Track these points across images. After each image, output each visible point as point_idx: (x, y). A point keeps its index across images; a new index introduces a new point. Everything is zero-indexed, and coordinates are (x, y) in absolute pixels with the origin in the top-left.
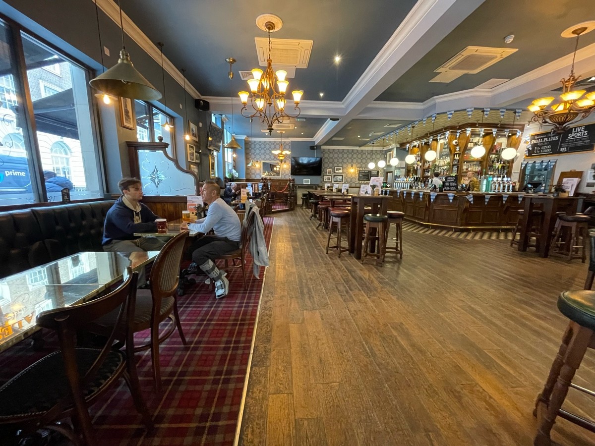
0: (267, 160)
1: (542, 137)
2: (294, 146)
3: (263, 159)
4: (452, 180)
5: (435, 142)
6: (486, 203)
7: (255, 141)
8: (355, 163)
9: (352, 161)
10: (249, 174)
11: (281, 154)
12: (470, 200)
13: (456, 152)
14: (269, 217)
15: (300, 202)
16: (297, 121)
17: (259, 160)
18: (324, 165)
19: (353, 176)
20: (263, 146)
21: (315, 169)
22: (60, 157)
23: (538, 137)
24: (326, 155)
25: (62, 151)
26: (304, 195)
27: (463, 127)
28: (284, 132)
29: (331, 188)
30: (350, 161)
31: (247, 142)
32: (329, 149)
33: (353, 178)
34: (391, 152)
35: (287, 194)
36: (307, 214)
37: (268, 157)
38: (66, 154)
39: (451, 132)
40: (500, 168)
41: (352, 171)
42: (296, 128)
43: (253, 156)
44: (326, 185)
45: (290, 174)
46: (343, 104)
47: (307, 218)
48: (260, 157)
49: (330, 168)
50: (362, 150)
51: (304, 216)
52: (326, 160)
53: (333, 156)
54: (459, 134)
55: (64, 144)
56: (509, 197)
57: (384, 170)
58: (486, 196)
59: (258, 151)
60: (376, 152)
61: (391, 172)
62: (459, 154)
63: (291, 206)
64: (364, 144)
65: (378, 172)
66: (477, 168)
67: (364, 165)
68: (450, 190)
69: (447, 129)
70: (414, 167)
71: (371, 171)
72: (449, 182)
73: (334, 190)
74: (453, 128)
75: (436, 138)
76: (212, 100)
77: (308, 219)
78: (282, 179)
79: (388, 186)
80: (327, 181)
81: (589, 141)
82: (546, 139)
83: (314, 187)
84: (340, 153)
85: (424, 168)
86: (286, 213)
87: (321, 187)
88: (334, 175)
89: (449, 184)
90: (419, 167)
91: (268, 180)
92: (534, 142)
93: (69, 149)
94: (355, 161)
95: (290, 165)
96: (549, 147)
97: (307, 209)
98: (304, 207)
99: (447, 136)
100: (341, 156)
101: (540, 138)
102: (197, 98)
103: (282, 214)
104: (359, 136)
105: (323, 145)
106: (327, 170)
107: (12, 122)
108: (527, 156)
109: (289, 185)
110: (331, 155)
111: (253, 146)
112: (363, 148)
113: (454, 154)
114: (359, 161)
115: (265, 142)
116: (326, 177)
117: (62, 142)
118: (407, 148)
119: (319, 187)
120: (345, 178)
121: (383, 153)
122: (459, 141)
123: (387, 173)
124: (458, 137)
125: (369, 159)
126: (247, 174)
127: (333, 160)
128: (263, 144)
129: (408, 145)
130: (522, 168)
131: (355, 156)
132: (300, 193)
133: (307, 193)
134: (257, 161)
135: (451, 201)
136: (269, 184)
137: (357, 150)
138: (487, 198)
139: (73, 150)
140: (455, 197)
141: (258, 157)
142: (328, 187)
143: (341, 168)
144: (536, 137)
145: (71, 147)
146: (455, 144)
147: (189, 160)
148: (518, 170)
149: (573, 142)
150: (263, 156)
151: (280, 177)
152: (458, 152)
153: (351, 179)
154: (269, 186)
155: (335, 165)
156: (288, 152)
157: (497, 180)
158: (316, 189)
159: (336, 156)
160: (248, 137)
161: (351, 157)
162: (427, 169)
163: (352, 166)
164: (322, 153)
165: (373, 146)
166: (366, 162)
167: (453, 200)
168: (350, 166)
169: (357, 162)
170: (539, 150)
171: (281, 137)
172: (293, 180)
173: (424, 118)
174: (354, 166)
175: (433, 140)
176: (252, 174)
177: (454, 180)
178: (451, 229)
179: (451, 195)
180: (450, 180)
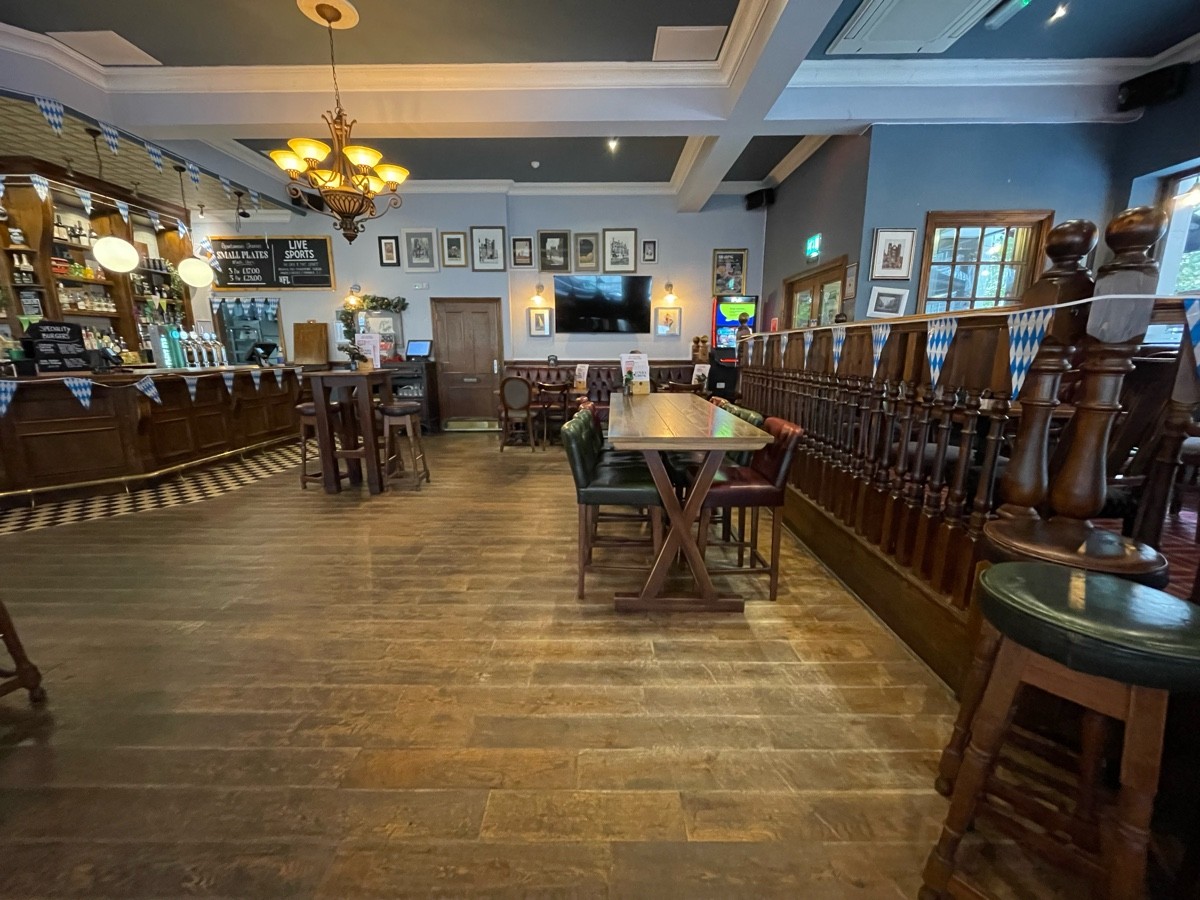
1: (235, 247)
4: (59, 336)
6: (193, 398)
12: (150, 393)
13: (12, 247)
23: (229, 247)
40: (164, 308)
56: (235, 376)
58: (189, 380)
62: (30, 255)
66: (104, 304)
68: (63, 368)
72: (54, 342)
81: (320, 269)
82: (245, 254)
89: (56, 349)
92: (221, 255)
96: (256, 271)
101: (235, 250)
108: (217, 286)
113: (9, 254)
130: (215, 312)
135: (86, 403)
138: (192, 385)
140: (94, 388)
144: (224, 246)
148: (207, 317)
149: (296, 267)
152: (23, 247)
157: (189, 339)
167: (92, 398)
170: (238, 275)
177: (70, 334)
178: (119, 488)
179: (77, 382)
180: (52, 336)
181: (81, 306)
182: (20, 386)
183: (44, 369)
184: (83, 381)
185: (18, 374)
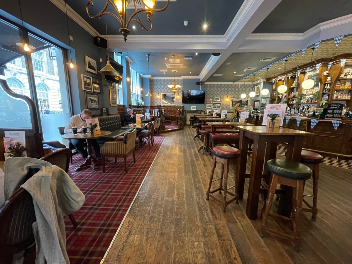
0: (165, 92)
2: (185, 83)
3: (163, 92)
4: (335, 108)
5: (302, 75)
7: (157, 80)
8: (230, 94)
9: (228, 93)
10: (153, 102)
11: (174, 87)
13: (326, 82)
14: (162, 136)
15: (188, 123)
16: (185, 59)
17: (160, 93)
18: (207, 96)
19: (228, 104)
20: (163, 83)
21: (200, 99)
22: (43, 93)
24: (208, 89)
25: (44, 89)
26: (192, 118)
27: (336, 58)
28: (177, 71)
29: (212, 113)
30: (226, 93)
31: (151, 80)
32: (210, 85)
33: (228, 105)
34: (259, 86)
35: (178, 117)
36: (193, 133)
37: (166, 90)
38: (47, 91)
39: (323, 64)
41: (228, 100)
42: (185, 67)
43: (156, 90)
44: (208, 111)
45: (182, 103)
46: (224, 38)
47: (191, 137)
48: (161, 91)
49: (211, 98)
50: (235, 85)
51: (190, 135)
52: (208, 92)
53: (214, 89)
54: (331, 65)
55: (45, 84)
57: (252, 100)
59: (159, 87)
60: (246, 86)
61: (259, 101)
62: (331, 84)
63: (180, 126)
64: (237, 80)
65: (247, 101)
66: (347, 96)
67: (236, 96)
68: (333, 117)
69: (318, 61)
70: (279, 97)
71: (242, 100)
72: (333, 109)
73: (214, 115)
74: (324, 61)
75: (304, 71)
76: (110, 38)
77: (193, 139)
78: (176, 106)
79: (259, 111)
80: (208, 107)
83: (199, 112)
84: (219, 87)
85: (289, 97)
86: (176, 132)
87: (204, 112)
88: (214, 104)
89: (333, 111)
90: (284, 96)
91: (162, 107)
93: (48, 88)
94: (230, 93)
95: (182, 96)
97: (193, 129)
98: (191, 127)
99: (318, 68)
100: (219, 89)
102: (95, 36)
103: (174, 133)
104: (235, 73)
105: (206, 81)
106: (209, 100)
107: (11, 71)
109: (180, 110)
110: (212, 89)
111: (156, 83)
112: (236, 83)
113: (325, 84)
114: (233, 93)
115: (164, 80)
116: (208, 105)
117: (43, 83)
118: (273, 81)
119: (202, 112)
120: (222, 105)
121: (252, 86)
122: (330, 72)
123: (255, 101)
124: (329, 68)
125: (241, 91)
126: (151, 102)
127: (213, 92)
128: (163, 81)
129: (274, 80)
131: (230, 89)
132: (189, 116)
133: (194, 116)
134: (159, 94)
135: (336, 128)
136: (163, 110)
137: (232, 85)
139: (50, 88)
140: (340, 124)
141: (159, 90)
142: (209, 112)
143: (219, 98)
145: (49, 86)
146: (326, 75)
147: (83, 89)
150: (163, 90)
151: (175, 105)
152: (330, 82)
153: (227, 106)
154: (163, 112)
155: (215, 96)
156: (180, 87)
158: (200, 113)
159: (216, 89)
160: (152, 76)
161: (227, 90)
162: (291, 98)
163: (227, 97)
164: (205, 87)
165: (245, 81)
166: (238, 93)
168: (226, 96)
169: (231, 93)
171: (175, 76)
172: (183, 107)
173: (303, 48)
174: (229, 96)
175: (301, 73)
176: (155, 103)
177: (339, 107)
178: (335, 157)
179: (336, 122)
180: (333, 107)
181: (339, 98)
182: (319, 121)
183: (327, 117)
184: (337, 122)
185: (320, 118)
